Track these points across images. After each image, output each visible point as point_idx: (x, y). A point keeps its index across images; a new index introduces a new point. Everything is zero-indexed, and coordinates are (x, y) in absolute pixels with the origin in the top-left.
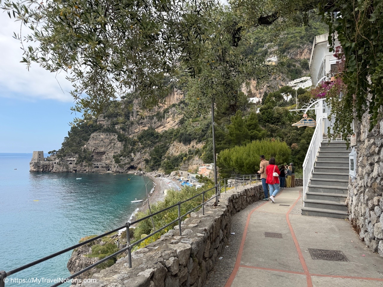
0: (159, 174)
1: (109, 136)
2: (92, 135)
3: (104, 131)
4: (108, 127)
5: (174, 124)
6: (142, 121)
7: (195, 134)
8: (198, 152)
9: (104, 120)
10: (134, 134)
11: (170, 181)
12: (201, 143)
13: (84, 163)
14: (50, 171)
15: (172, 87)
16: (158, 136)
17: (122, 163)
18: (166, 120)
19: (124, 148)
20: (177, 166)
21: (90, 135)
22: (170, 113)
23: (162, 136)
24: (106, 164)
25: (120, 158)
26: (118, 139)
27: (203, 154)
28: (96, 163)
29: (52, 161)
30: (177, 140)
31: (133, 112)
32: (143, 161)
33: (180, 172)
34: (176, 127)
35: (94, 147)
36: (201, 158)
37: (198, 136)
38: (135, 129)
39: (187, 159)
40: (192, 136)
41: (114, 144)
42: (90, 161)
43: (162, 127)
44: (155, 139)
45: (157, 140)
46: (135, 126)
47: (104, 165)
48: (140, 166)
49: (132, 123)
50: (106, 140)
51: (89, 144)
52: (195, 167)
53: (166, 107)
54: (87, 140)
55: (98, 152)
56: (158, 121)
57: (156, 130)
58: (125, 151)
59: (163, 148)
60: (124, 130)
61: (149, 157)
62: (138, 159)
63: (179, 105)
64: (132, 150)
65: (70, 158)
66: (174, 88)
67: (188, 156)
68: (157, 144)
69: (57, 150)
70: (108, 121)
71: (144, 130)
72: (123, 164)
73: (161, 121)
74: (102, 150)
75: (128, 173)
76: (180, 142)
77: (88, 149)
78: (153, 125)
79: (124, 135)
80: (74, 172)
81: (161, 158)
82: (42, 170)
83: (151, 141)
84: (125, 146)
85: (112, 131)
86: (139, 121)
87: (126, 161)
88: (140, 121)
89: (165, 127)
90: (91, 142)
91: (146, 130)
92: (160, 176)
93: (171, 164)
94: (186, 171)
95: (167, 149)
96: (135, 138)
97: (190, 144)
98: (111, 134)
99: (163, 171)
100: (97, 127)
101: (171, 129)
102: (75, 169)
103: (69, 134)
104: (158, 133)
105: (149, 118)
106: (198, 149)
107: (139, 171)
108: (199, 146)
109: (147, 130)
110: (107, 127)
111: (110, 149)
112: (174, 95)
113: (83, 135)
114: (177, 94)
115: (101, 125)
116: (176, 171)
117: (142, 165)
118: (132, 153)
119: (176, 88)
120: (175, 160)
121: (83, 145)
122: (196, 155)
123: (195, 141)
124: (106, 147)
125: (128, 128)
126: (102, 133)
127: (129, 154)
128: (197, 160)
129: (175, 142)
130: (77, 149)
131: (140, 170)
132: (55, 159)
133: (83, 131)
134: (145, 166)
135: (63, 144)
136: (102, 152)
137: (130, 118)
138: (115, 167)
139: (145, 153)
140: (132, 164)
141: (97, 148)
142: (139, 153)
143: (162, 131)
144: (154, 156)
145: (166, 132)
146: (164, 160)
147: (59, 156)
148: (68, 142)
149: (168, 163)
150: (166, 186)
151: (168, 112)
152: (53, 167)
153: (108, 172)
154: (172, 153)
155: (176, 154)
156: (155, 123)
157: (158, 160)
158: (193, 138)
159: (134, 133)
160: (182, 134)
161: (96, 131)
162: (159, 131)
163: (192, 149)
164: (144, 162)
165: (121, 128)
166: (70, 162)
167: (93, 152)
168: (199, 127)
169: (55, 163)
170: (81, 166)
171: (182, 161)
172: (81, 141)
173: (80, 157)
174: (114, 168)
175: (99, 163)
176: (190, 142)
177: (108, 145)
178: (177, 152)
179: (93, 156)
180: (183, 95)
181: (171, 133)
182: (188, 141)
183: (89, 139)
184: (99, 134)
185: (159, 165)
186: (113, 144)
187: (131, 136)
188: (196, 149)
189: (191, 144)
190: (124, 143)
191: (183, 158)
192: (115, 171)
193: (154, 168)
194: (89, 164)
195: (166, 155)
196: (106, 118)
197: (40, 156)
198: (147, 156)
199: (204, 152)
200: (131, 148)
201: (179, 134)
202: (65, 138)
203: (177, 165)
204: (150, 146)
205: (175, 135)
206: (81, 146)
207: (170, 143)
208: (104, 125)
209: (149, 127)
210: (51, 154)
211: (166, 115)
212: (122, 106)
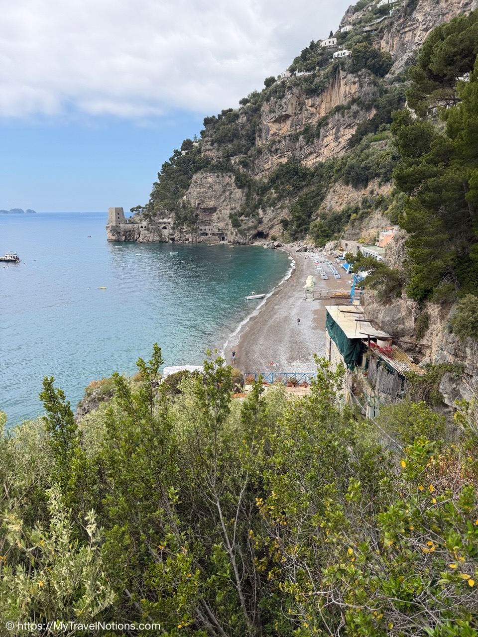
0: (305, 246)
1: (220, 178)
2: (194, 177)
3: (212, 170)
4: (219, 162)
5: (337, 149)
6: (278, 147)
7: (378, 166)
8: (381, 203)
9: (211, 148)
10: (262, 173)
11: (322, 259)
12: (388, 184)
13: (185, 228)
14: (136, 240)
15: (336, 70)
16: (306, 174)
17: (244, 227)
18: (323, 140)
19: (247, 199)
20: (339, 232)
21: (190, 178)
22: (330, 126)
23: (313, 175)
24: (219, 230)
25: (241, 218)
26: (236, 184)
27: (390, 207)
28: (203, 228)
29: (136, 223)
30: (341, 181)
31: (260, 130)
32: (279, 223)
33: (344, 242)
34: (342, 154)
35: (198, 198)
36: (387, 214)
37: (383, 171)
38: (265, 163)
39: (358, 216)
40: (371, 171)
41: (230, 194)
42: (193, 223)
43: (314, 155)
44: (300, 181)
45: (304, 183)
46: (265, 156)
47: (216, 231)
48: (272, 232)
49: (260, 152)
50: (217, 187)
51: (190, 193)
52: (373, 232)
53: (323, 114)
54: (187, 186)
55: (204, 209)
56: (307, 143)
57: (302, 162)
58: (247, 204)
59: (314, 197)
60: (245, 164)
61: (289, 215)
62: (270, 220)
63: (349, 108)
64: (260, 204)
65: (163, 218)
66: (339, 72)
67: (361, 212)
68: (305, 190)
69: (143, 206)
70: (218, 150)
71: (281, 165)
72: (245, 229)
73: (313, 143)
74: (212, 204)
75: (254, 244)
76: (347, 184)
77: (189, 203)
78: (297, 154)
79: (245, 176)
80: (171, 242)
81: (309, 216)
82: (123, 238)
83: (293, 186)
84: (248, 196)
85: (225, 169)
86: (272, 147)
87: (251, 224)
88: (274, 147)
89: (319, 155)
90: (194, 190)
91: (284, 163)
92: (306, 250)
93: (327, 228)
94: (355, 240)
95: (322, 200)
96: (264, 181)
97: (366, 187)
98: (224, 174)
99: (312, 241)
100: (201, 164)
101: (330, 158)
102: (172, 237)
103: (160, 177)
104: (306, 169)
105: (290, 140)
106: (382, 197)
107: (271, 242)
108: (383, 191)
109: (287, 164)
110: (217, 161)
111: (223, 201)
112: (340, 86)
113: (180, 178)
114: (346, 84)
115: (207, 158)
116: (336, 242)
117: (277, 231)
118: (260, 210)
119: (345, 71)
120: (336, 220)
121: (182, 197)
122: (376, 208)
123: (378, 180)
124: (217, 198)
125: (253, 162)
126: (210, 173)
127: (254, 211)
128: (378, 219)
129: (337, 184)
130: (173, 203)
131: (274, 239)
132: (141, 220)
133: (180, 170)
134: (283, 233)
135: (152, 195)
136: (211, 209)
137: (256, 142)
138: (232, 233)
139: (282, 208)
140: (260, 229)
141: (203, 202)
142: (272, 208)
143: (314, 164)
144: (297, 214)
145: (321, 165)
146: (316, 222)
147: (146, 216)
148: (158, 191)
149: (321, 226)
150: (314, 269)
151: (327, 124)
152: (139, 234)
153: (222, 242)
154: (331, 206)
155: (338, 209)
156: (301, 149)
157: (304, 220)
158: (374, 175)
159: (263, 171)
160: (352, 167)
161: (200, 170)
162: (308, 164)
163: (369, 197)
164: (280, 226)
165: (240, 162)
166: (163, 225)
167: (198, 208)
168: (388, 151)
169: (142, 227)
170: (181, 232)
171: (348, 222)
172: (177, 188)
173: (178, 217)
174: (232, 236)
175: (207, 228)
176: (367, 182)
177: (221, 195)
178: (341, 204)
179: (197, 215)
180: (357, 85)
181: (331, 167)
182: (363, 180)
183: (189, 185)
184: (204, 175)
185: (307, 230)
186: (227, 193)
187: (257, 178)
188: (378, 197)
189: (368, 188)
190: (246, 190)
191: (350, 215)
192: (232, 241)
193: (297, 236)
194: (193, 230)
195: (319, 212)
196: (216, 145)
197: (118, 216)
198: (285, 214)
199: (394, 203)
200: (258, 200)
201: (346, 168)
202: (154, 184)
203: (338, 229)
204: (291, 194)
205: (338, 171)
206: (178, 198)
207: (327, 186)
208: (212, 159)
209: (289, 158)
210: (134, 212)
211: (322, 131)
212: (243, 119)
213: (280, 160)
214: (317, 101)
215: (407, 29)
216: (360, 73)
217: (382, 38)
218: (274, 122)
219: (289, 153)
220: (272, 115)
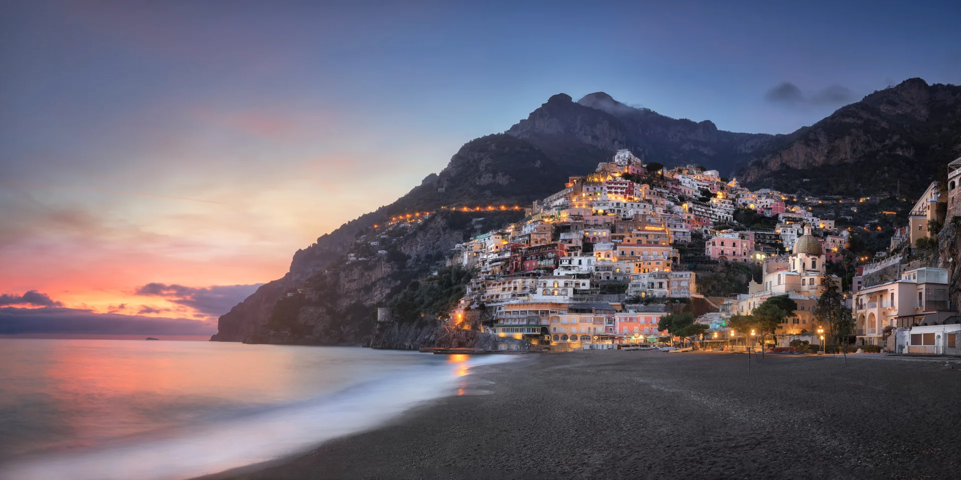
213: (351, 302)
214: (371, 273)
215: (413, 244)
217: (402, 245)
218: (347, 282)
219: (356, 298)
220: (347, 279)
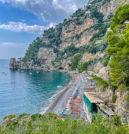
0: (76, 72)
1: (48, 50)
2: (40, 49)
5: (86, 42)
12: (102, 53)
14: (19, 69)
16: (76, 49)
18: (82, 39)
19: (57, 57)
20: (87, 68)
21: (38, 49)
23: (78, 50)
25: (55, 63)
26: (54, 52)
28: (42, 65)
31: (62, 35)
32: (67, 65)
33: (88, 71)
34: (88, 43)
35: (41, 56)
36: (102, 63)
37: (101, 49)
38: (63, 45)
40: (97, 49)
41: (52, 55)
42: (39, 64)
43: (79, 44)
45: (75, 52)
46: (63, 43)
47: (47, 66)
49: (61, 42)
50: (47, 52)
52: (98, 68)
53: (82, 31)
54: (37, 52)
55: (43, 59)
57: (75, 46)
59: (79, 57)
62: (64, 64)
63: (90, 29)
64: (61, 58)
65: (29, 62)
66: (87, 18)
67: (94, 62)
68: (76, 54)
70: (48, 41)
71: (68, 46)
72: (56, 66)
73: (78, 40)
74: (45, 58)
75: (59, 71)
76: (89, 53)
78: (74, 43)
79: (57, 49)
81: (77, 63)
82: (15, 68)
83: (72, 53)
84: (57, 55)
87: (58, 65)
88: (66, 40)
90: (39, 53)
94: (92, 71)
95: (81, 58)
96: (63, 51)
97: (95, 54)
98: (50, 48)
99: (78, 70)
100: (42, 44)
101: (84, 45)
102: (32, 68)
103: (28, 48)
105: (71, 38)
106: (101, 58)
108: (101, 56)
109: (70, 46)
110: (47, 44)
111: (49, 57)
112: (87, 22)
113: (35, 49)
114: (89, 22)
115: (44, 43)
116: (86, 71)
117: (67, 67)
118: (61, 60)
119: (89, 18)
120: (86, 64)
122: (99, 61)
123: (99, 52)
124: (47, 56)
125: (59, 45)
126: (45, 48)
127: (59, 60)
128: (99, 64)
129: (86, 53)
131: (66, 69)
132: (21, 62)
133: (35, 46)
137: (60, 39)
138: (52, 67)
139: (68, 60)
140: (61, 66)
141: (43, 57)
142: (65, 60)
143: (79, 46)
144: (73, 62)
145: (81, 47)
148: (28, 53)
151: (83, 34)
152: (20, 67)
153: (48, 70)
154: (84, 60)
155: (86, 61)
156: (75, 41)
159: (62, 48)
160: (91, 48)
161: (42, 46)
162: (77, 46)
163: (96, 57)
165: (55, 45)
166: (29, 64)
167: (41, 59)
168: (102, 43)
169: (22, 64)
172: (34, 52)
173: (34, 61)
175: (44, 65)
178: (87, 59)
179: (40, 61)
181: (84, 47)
182: (94, 52)
184: (43, 48)
185: (76, 67)
188: (99, 58)
190: (57, 53)
191: (90, 63)
192: (52, 70)
193: (73, 69)
194: (39, 66)
195: (80, 61)
196: (47, 39)
197: (14, 60)
198: (70, 62)
201: (89, 48)
204: (71, 56)
205: (86, 49)
207: (83, 54)
209: (71, 44)
210: (19, 59)
211: (81, 36)
212: (56, 31)
216: (93, 19)
